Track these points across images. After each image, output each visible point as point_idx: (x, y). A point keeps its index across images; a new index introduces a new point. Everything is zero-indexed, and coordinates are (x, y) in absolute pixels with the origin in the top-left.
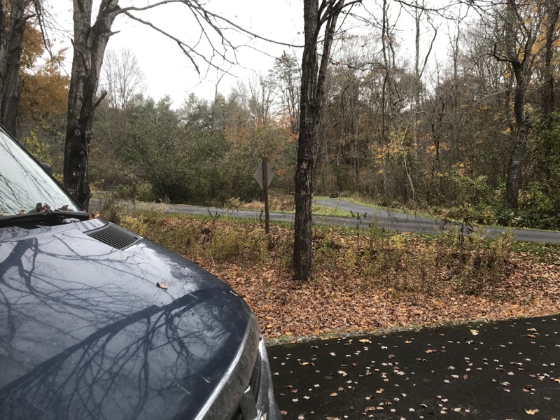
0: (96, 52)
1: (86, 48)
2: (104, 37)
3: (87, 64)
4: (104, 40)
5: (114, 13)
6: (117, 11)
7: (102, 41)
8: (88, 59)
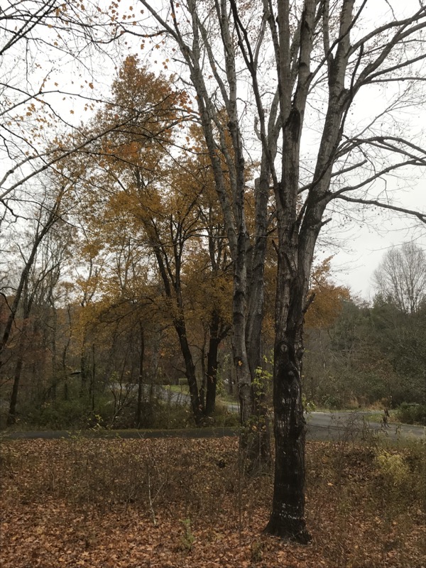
0: (304, 248)
1: (291, 246)
2: (313, 230)
3: (292, 264)
4: (312, 233)
5: (324, 201)
6: (328, 197)
7: (310, 236)
8: (293, 259)
